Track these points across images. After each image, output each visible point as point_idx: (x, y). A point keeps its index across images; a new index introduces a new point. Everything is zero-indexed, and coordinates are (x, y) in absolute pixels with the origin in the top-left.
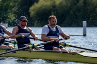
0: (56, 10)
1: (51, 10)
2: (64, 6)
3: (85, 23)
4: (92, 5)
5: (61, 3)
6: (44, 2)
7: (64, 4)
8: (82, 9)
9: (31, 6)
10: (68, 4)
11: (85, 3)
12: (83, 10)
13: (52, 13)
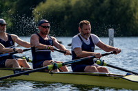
0: (71, 13)
1: (63, 13)
2: (82, 7)
4: (122, 5)
5: (77, 4)
6: (54, 2)
7: (82, 5)
8: (108, 12)
9: (35, 7)
10: (87, 5)
11: (111, 3)
12: (109, 14)
13: (66, 17)
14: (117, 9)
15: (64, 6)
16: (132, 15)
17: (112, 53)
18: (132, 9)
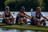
0: (18, 3)
1: (15, 3)
3: (32, 10)
13: (16, 5)
14: (34, 2)
15: (15, 0)
16: (39, 4)
18: (39, 2)
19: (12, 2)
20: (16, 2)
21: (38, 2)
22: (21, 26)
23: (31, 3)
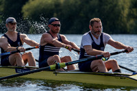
17: (123, 52)
19: (43, 7)
20: (53, 7)
21: (117, 8)
22: (56, 73)
23: (97, 10)
